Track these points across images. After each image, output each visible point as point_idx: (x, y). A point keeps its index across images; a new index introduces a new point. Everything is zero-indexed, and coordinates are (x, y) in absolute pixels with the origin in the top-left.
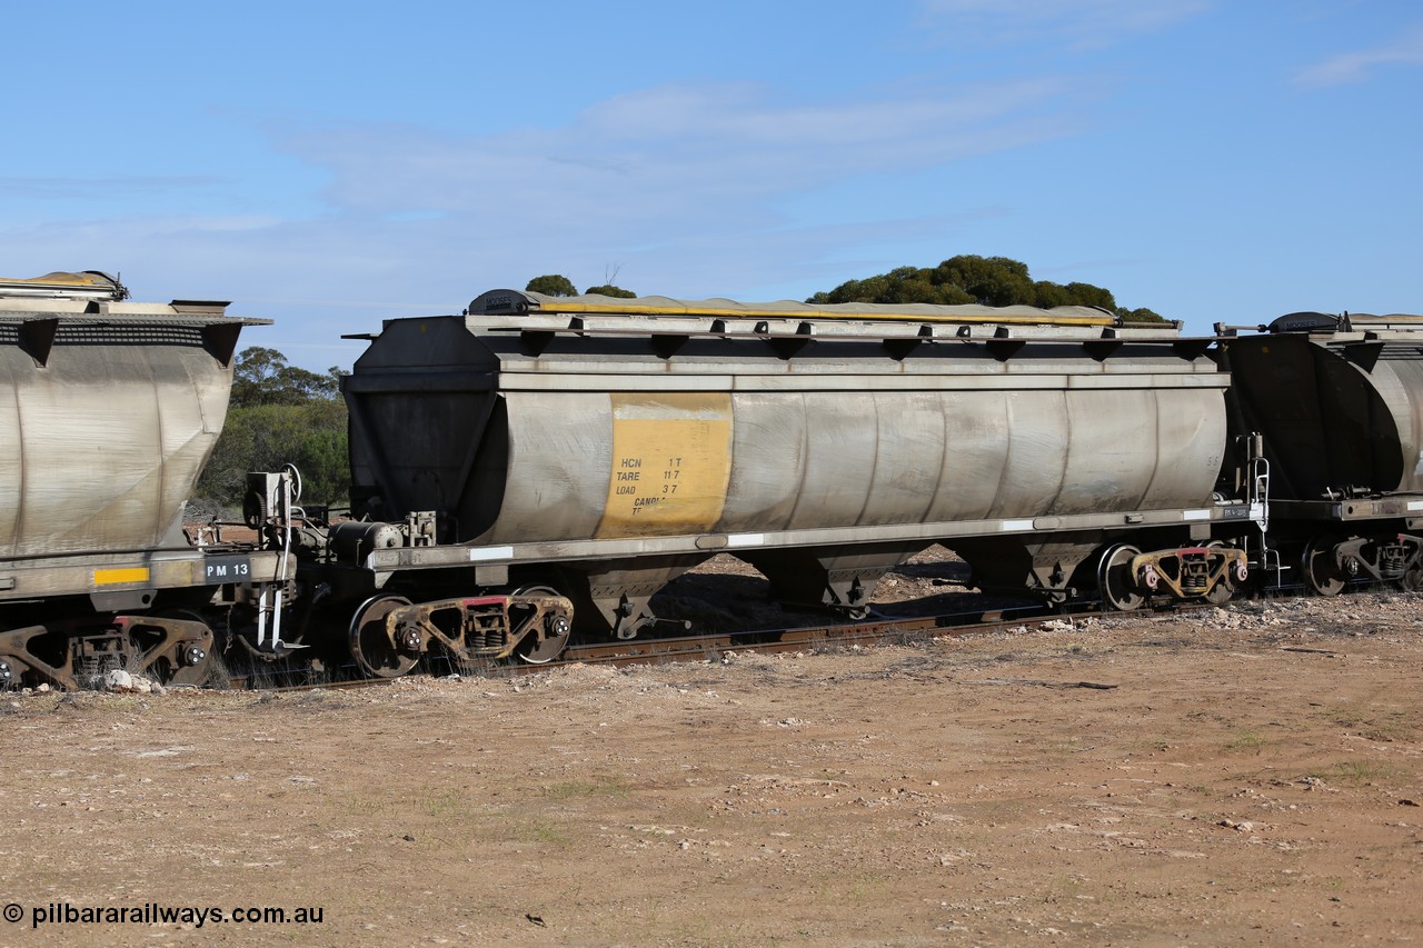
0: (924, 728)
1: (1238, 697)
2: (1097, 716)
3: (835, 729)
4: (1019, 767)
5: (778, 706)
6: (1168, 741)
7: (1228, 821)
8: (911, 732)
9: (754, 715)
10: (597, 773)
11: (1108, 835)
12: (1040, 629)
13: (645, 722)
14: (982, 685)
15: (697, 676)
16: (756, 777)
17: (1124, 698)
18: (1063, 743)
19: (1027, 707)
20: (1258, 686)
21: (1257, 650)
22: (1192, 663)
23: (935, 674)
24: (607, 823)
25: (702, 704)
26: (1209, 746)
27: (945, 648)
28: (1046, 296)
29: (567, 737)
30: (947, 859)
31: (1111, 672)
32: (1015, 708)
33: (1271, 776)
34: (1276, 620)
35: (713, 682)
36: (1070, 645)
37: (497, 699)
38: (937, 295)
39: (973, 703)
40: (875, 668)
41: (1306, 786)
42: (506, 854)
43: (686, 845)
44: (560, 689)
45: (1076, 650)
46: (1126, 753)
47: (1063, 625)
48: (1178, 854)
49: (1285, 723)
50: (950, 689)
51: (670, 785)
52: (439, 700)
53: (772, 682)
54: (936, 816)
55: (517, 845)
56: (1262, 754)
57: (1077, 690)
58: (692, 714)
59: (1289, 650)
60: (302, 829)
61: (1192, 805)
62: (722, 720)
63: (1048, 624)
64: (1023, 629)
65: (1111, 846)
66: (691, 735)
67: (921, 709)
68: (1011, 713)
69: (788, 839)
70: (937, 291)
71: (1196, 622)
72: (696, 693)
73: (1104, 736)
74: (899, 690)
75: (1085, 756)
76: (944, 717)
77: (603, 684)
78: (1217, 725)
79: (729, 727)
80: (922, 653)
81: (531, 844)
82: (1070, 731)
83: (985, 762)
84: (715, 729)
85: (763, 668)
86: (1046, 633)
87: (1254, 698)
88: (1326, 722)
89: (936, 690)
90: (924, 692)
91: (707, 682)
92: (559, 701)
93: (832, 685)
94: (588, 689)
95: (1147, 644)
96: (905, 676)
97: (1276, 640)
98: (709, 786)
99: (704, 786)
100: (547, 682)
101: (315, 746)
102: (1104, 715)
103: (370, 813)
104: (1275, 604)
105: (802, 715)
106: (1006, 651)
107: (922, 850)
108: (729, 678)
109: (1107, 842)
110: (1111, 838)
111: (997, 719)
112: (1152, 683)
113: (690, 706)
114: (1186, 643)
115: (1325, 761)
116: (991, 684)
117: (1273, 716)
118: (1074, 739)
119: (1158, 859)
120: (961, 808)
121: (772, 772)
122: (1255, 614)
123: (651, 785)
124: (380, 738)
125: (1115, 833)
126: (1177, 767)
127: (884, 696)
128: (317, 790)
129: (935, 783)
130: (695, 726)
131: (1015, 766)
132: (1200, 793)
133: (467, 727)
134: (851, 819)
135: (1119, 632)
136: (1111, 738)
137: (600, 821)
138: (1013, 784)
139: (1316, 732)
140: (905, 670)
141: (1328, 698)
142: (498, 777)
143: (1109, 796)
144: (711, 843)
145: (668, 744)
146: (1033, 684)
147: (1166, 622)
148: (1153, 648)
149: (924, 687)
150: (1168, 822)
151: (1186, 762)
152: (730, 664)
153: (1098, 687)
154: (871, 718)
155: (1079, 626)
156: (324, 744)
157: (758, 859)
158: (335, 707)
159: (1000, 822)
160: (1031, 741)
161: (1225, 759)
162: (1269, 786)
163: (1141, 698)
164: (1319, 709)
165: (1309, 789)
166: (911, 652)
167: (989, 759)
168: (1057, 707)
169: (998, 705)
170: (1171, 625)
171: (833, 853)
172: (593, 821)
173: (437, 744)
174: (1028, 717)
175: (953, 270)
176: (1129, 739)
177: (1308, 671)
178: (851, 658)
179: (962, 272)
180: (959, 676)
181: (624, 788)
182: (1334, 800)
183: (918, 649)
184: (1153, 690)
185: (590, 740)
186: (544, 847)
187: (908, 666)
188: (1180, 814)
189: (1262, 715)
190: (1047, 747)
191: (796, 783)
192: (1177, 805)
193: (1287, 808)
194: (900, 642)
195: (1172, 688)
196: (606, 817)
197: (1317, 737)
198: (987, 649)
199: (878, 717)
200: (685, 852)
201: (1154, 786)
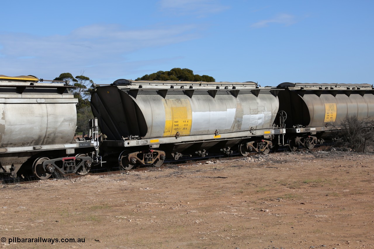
0: (182, 189)
1: (257, 179)
2: (224, 185)
3: (159, 190)
4: (208, 198)
5: (143, 185)
6: (243, 190)
7: (263, 210)
8: (178, 190)
9: (138, 187)
10: (101, 203)
11: (235, 214)
12: (205, 163)
13: (110, 190)
14: (194, 178)
15: (120, 178)
16: (143, 203)
17: (229, 180)
18: (218, 192)
19: (206, 183)
20: (261, 176)
21: (259, 167)
22: (244, 171)
23: (181, 175)
24: (108, 216)
25: (124, 185)
26: (253, 191)
27: (182, 169)
28: (197, 79)
29: (90, 194)
30: (197, 221)
31: (225, 173)
32: (203, 184)
33: (269, 198)
34: (263, 160)
35: (125, 179)
36: (214, 167)
37: (69, 185)
38: (169, 78)
39: (192, 183)
40: (166, 174)
41: (278, 201)
42: (84, 225)
43: (130, 221)
44: (85, 182)
45: (215, 169)
46: (233, 194)
47: (211, 162)
48: (253, 218)
49: (270, 185)
50: (186, 179)
51: (121, 206)
52: (53, 186)
53: (140, 178)
54: (191, 211)
55: (86, 222)
56: (266, 193)
57: (218, 179)
58: (121, 187)
59: (267, 167)
60: (27, 220)
61: (253, 206)
62: (130, 189)
63: (207, 162)
64: (201, 164)
65: (236, 217)
66: (123, 193)
67: (180, 184)
68: (203, 185)
69: (156, 218)
70: (169, 77)
71: (243, 161)
72: (121, 182)
73: (227, 190)
74: (173, 180)
75: (223, 195)
76: (186, 186)
77: (96, 180)
78: (253, 186)
79: (132, 190)
80: (177, 170)
81: (90, 222)
82: (218, 189)
83: (199, 197)
84: (129, 191)
85: (137, 175)
86: (207, 165)
87: (261, 179)
88: (279, 185)
89: (183, 180)
90: (180, 180)
91: (123, 179)
92: (86, 185)
93: (156, 179)
94: (92, 182)
95: (232, 167)
96: (174, 176)
97: (263, 165)
98: (131, 205)
99: (130, 205)
100: (81, 180)
101: (23, 199)
102: (225, 184)
103: (44, 215)
104: (262, 156)
105: (150, 187)
106: (198, 169)
107: (191, 220)
108: (129, 178)
109: (235, 216)
110: (235, 215)
111: (200, 186)
112: (236, 176)
113: (121, 185)
114: (242, 166)
115: (281, 194)
116: (196, 178)
117: (266, 184)
118: (220, 191)
119: (249, 220)
120: (197, 209)
121: (147, 202)
122: (257, 158)
123: (116, 206)
124: (40, 196)
125: (236, 214)
126: (246, 197)
127: (170, 181)
128: (28, 210)
129: (188, 203)
130: (123, 190)
131: (207, 198)
132: (254, 203)
133: (62, 192)
134: (170, 213)
135: (225, 164)
136: (228, 190)
137: (106, 215)
138: (207, 202)
139: (277, 187)
140: (174, 175)
141: (278, 179)
142: (76, 205)
143: (232, 204)
144: (137, 220)
145: (118, 195)
146: (207, 177)
147: (236, 161)
148: (234, 167)
149: (179, 179)
150: (248, 210)
151: (248, 195)
152: (128, 174)
153: (223, 178)
154: (168, 187)
155: (215, 162)
156: (25, 198)
157: (150, 223)
158: (25, 188)
159: (207, 212)
160: (209, 192)
161: (257, 195)
162: (270, 201)
163: (234, 180)
164: (277, 182)
165: (279, 201)
166: (174, 170)
167: (200, 196)
168: (214, 183)
169: (199, 183)
170: (237, 162)
171: (169, 221)
172: (104, 215)
173: (56, 197)
174: (207, 186)
175: (173, 72)
176: (233, 190)
177: (272, 172)
178: (159, 172)
179: (176, 72)
180: (187, 176)
181: (110, 207)
182: (286, 204)
183: (175, 169)
184: (236, 178)
185: (97, 195)
186: (94, 222)
187: (174, 174)
188: (250, 208)
189: (264, 184)
190: (214, 193)
191: (153, 204)
192: (249, 206)
193: (275, 206)
194: (170, 168)
195: (241, 177)
196: (107, 214)
197: (278, 188)
198: (193, 169)
199: (169, 187)
200: (131, 222)
201: (242, 202)
